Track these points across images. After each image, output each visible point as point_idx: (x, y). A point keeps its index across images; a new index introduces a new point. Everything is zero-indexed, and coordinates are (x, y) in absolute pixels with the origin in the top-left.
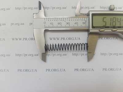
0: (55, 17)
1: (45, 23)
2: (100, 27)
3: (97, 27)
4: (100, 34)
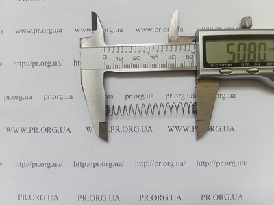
2: (221, 64)
3: (215, 64)
4: (222, 79)
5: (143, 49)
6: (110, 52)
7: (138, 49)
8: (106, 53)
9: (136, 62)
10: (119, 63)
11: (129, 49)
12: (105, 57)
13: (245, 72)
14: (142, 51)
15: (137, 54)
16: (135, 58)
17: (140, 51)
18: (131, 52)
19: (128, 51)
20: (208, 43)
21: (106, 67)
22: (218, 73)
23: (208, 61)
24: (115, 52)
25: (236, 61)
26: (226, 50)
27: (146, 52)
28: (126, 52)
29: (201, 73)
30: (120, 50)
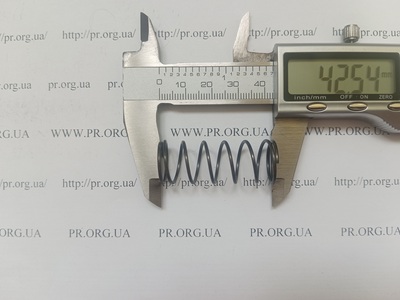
0: (192, 64)
2: (310, 95)
3: (301, 96)
4: (311, 118)
5: (216, 70)
6: (168, 74)
7: (209, 70)
8: (161, 76)
9: (207, 90)
10: (181, 91)
11: (196, 70)
12: (159, 82)
13: (346, 109)
14: (215, 73)
15: (207, 78)
16: (204, 85)
17: (212, 74)
18: (198, 74)
19: (195, 73)
20: (291, 64)
21: (161, 97)
22: (305, 109)
23: (291, 92)
24: (175, 75)
25: (333, 92)
26: (318, 76)
27: (221, 75)
28: (191, 74)
29: (280, 109)
30: (183, 71)
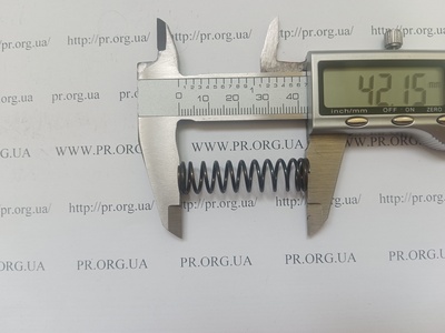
0: (215, 75)
1: (179, 96)
